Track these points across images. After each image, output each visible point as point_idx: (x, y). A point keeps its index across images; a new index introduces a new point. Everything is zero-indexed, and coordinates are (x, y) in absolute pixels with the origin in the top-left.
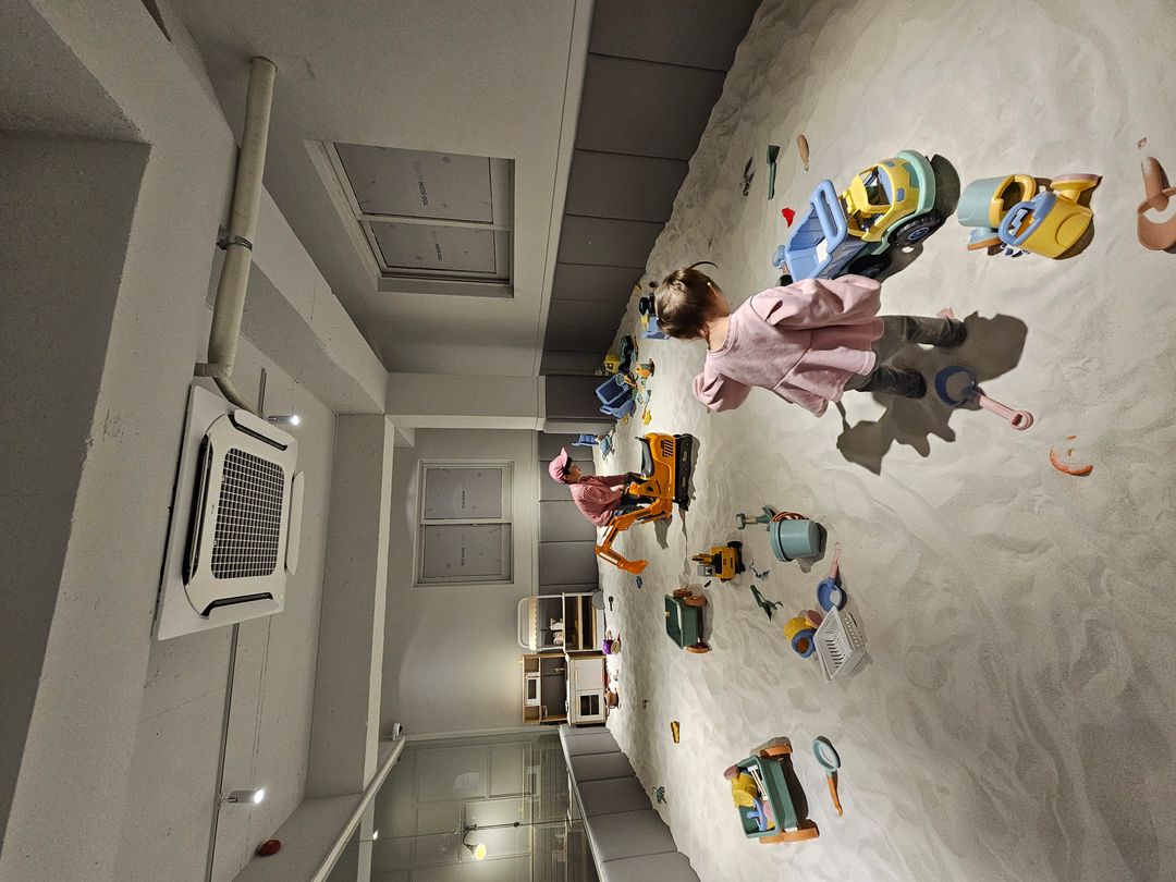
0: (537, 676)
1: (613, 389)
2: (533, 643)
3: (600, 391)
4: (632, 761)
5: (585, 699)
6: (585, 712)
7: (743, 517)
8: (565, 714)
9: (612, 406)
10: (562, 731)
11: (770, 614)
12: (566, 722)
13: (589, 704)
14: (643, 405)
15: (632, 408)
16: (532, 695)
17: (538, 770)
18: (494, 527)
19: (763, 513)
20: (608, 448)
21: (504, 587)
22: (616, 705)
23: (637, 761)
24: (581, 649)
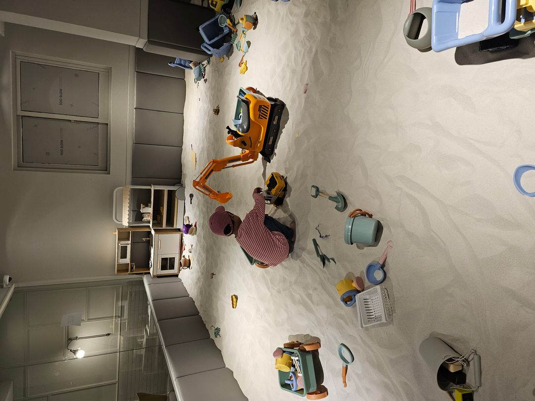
0: (128, 244)
1: (215, 30)
2: (126, 221)
3: (203, 29)
4: (197, 304)
5: (164, 260)
6: (164, 267)
7: (318, 190)
8: (149, 269)
9: (213, 45)
10: (146, 280)
11: (324, 264)
12: (149, 273)
13: (167, 263)
14: (241, 54)
15: (230, 52)
16: (124, 256)
17: (126, 304)
18: (92, 126)
19: (336, 195)
20: (201, 75)
21: (101, 177)
22: (189, 267)
23: (201, 306)
24: (164, 226)
